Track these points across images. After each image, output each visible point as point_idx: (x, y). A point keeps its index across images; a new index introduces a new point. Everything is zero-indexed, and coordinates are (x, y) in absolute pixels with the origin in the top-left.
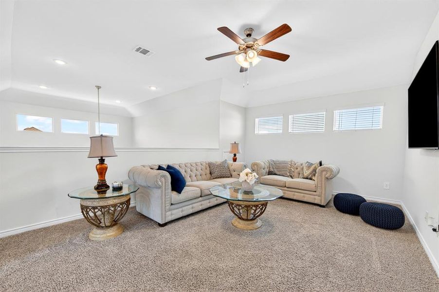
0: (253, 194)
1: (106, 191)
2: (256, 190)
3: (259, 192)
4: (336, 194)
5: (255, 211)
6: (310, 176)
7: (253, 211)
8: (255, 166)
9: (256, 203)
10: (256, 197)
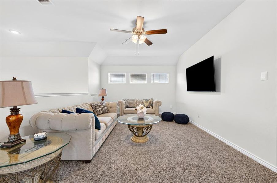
0: (144, 120)
1: (20, 148)
2: (146, 118)
3: (148, 119)
4: (162, 114)
5: (147, 130)
6: (149, 106)
7: (145, 130)
8: (120, 104)
9: (147, 126)
10: (146, 122)
